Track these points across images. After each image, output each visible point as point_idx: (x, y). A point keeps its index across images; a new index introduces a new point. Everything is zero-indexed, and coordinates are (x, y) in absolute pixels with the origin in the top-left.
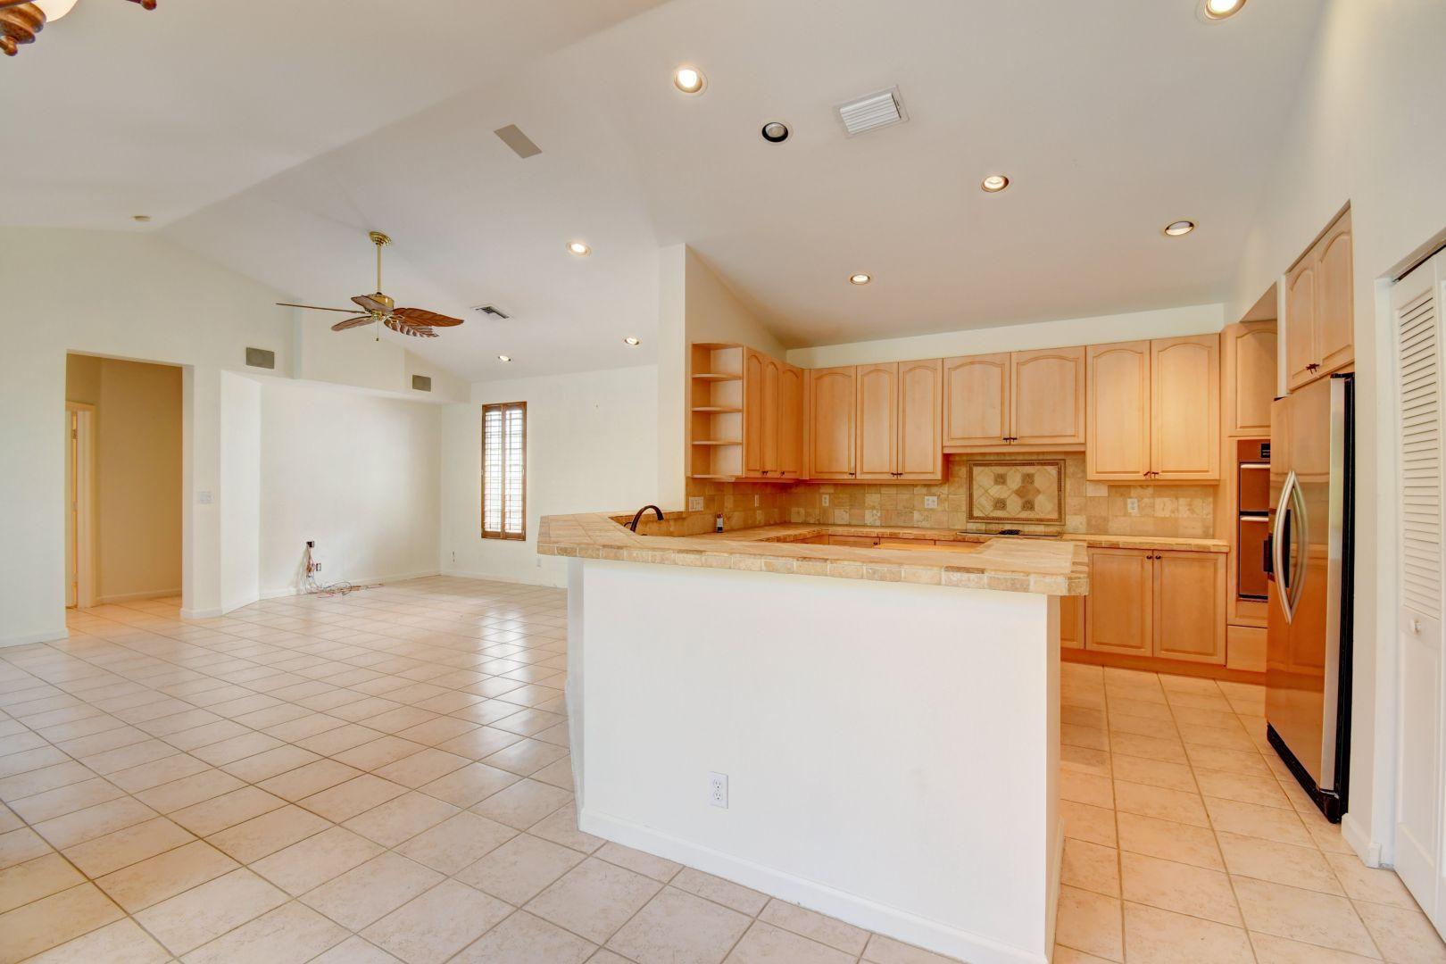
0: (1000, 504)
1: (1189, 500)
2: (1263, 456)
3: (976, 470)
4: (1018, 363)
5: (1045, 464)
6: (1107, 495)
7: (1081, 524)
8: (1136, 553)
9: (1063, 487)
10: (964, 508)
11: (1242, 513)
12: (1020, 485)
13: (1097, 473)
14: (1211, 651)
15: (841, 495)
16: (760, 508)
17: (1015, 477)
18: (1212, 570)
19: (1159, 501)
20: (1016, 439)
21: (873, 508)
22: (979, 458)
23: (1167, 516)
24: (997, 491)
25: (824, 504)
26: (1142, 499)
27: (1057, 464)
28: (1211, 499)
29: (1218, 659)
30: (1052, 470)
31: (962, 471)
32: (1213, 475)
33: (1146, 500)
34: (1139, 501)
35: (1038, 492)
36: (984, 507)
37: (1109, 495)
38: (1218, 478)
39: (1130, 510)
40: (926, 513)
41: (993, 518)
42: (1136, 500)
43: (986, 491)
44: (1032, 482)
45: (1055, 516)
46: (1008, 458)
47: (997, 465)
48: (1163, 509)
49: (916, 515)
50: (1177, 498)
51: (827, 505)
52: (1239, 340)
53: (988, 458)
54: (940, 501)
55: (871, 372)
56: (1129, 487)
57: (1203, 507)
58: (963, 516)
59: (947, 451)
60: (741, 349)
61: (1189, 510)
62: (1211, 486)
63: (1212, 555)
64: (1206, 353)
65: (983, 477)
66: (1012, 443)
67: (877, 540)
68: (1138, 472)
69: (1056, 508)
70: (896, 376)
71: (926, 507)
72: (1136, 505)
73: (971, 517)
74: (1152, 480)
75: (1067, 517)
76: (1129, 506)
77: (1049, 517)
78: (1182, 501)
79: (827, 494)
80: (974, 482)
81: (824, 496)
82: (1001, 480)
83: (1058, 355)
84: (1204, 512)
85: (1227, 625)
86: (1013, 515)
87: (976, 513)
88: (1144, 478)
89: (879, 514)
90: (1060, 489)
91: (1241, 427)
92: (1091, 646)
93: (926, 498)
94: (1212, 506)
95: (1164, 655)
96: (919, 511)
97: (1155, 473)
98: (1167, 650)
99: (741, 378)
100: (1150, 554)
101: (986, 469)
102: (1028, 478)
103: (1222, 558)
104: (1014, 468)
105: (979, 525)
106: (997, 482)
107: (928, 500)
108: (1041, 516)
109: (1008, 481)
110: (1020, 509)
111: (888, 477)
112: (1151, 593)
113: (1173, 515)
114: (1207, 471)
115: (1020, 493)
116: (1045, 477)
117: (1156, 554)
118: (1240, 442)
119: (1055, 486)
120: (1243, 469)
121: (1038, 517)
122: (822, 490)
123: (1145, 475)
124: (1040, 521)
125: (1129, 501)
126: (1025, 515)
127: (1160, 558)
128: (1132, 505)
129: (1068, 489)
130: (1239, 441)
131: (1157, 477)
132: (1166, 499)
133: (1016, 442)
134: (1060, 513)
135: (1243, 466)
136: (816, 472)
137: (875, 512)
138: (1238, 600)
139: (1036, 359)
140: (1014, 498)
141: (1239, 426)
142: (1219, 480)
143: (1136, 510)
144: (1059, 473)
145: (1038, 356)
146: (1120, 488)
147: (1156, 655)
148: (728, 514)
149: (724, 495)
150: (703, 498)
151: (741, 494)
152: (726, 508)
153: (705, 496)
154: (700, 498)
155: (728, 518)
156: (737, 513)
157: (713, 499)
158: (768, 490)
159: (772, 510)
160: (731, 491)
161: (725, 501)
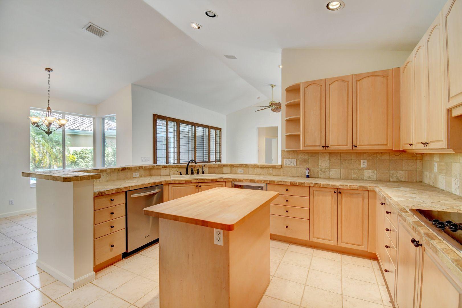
51: (436, 171)
89: (458, 184)
148: (323, 169)
149: (319, 159)
150: (295, 160)
151: (340, 159)
152: (321, 166)
153: (299, 159)
154: (293, 160)
155: (324, 172)
156: (336, 170)
157: (306, 161)
158: (386, 157)
159: (392, 172)
160: (327, 157)
161: (320, 162)
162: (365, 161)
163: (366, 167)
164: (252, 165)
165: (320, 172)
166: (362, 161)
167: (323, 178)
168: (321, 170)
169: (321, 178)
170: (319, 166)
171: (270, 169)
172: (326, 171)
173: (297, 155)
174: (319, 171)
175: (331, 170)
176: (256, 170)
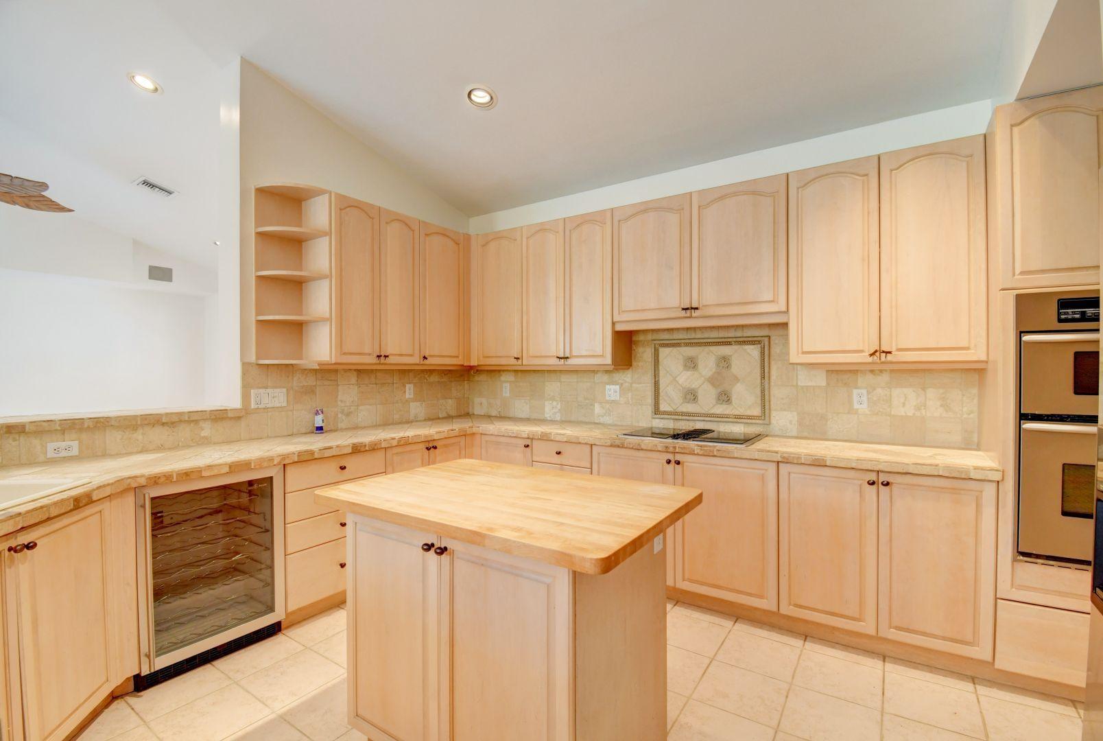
0: (691, 395)
1: (941, 391)
2: (1060, 321)
3: (664, 352)
4: (699, 207)
5: (744, 343)
6: (824, 384)
7: (791, 422)
8: (852, 474)
9: (766, 375)
10: (650, 400)
11: (1023, 417)
12: (714, 370)
13: (804, 353)
14: (969, 637)
15: (521, 384)
16: (414, 400)
17: (708, 358)
18: (974, 505)
19: (896, 392)
20: (697, 309)
21: (553, 399)
22: (666, 336)
23: (910, 414)
24: (686, 379)
25: (504, 395)
26: (874, 389)
27: (759, 342)
28: (975, 391)
29: (981, 652)
30: (753, 351)
31: (644, 354)
32: (977, 354)
33: (879, 391)
34: (868, 393)
35: (737, 379)
36: (672, 399)
37: (828, 384)
38: (984, 358)
39: (856, 406)
40: (608, 406)
41: (683, 414)
42: (864, 392)
43: (675, 379)
44: (728, 367)
45: (756, 411)
46: (699, 336)
47: (687, 345)
48: (904, 404)
49: (597, 409)
50: (924, 389)
51: (508, 395)
52: (1016, 129)
53: (676, 336)
54: (623, 391)
55: (537, 232)
56: (855, 372)
57: (964, 403)
58: (649, 410)
59: (619, 328)
60: (327, 196)
61: (942, 406)
62: (975, 370)
63: (972, 485)
64: (964, 164)
65: (671, 359)
66: (693, 315)
67: (528, 442)
68: (862, 351)
69: (759, 401)
70: (562, 233)
71: (607, 398)
72: (865, 398)
73: (657, 411)
74: (883, 363)
75: (774, 414)
76: (855, 398)
77: (749, 413)
78: (931, 393)
79: (507, 382)
80: (660, 367)
81: (504, 385)
82: (691, 364)
83: (751, 190)
84: (965, 409)
85: (996, 599)
86: (705, 410)
87: (663, 407)
88: (870, 360)
89: (559, 407)
90: (763, 377)
91: (1022, 273)
92: (785, 609)
93: (608, 387)
94: (976, 401)
95: (893, 634)
96: (601, 403)
97: (887, 353)
98: (898, 628)
99: (329, 234)
100: (873, 477)
101: (674, 350)
102: (725, 361)
103: (990, 490)
104: (707, 349)
105: (666, 421)
106: (686, 367)
107: (610, 390)
108: (740, 411)
109: (701, 366)
110: (714, 402)
111: (556, 361)
112: (875, 538)
113: (918, 414)
114: (968, 348)
115: (712, 381)
116: (745, 359)
117: (883, 478)
118: (1020, 299)
119: (758, 371)
120: (1027, 343)
121: (737, 413)
122: (503, 378)
123: (871, 355)
124: (739, 417)
125: (855, 392)
126: (720, 409)
127: (888, 484)
128: (860, 399)
129: (773, 378)
130: (1018, 296)
131: (889, 357)
132: (907, 391)
133: (697, 313)
134: (763, 407)
135: (1026, 338)
136: (484, 357)
137: (555, 403)
138: (1014, 560)
139: (722, 198)
140: (707, 386)
141: (1017, 271)
142: (987, 362)
143: (865, 406)
144: (763, 354)
145: (722, 195)
146: (842, 374)
147: (880, 634)
148: (346, 409)
149: (338, 385)
150: (285, 390)
151: (376, 384)
152: (341, 401)
153: (292, 388)
154: (278, 390)
155: (348, 415)
156: (368, 407)
157: (310, 391)
158: (434, 378)
159: (441, 401)
160: (354, 380)
161: (340, 393)
162: (412, 386)
163: (412, 396)
164: (118, 418)
165: (340, 415)
166: (408, 386)
167: (346, 429)
168: (342, 412)
169: (342, 430)
170: (339, 403)
171: (202, 424)
172: (351, 412)
173: (288, 377)
174: (337, 415)
175: (361, 408)
176: (143, 434)
